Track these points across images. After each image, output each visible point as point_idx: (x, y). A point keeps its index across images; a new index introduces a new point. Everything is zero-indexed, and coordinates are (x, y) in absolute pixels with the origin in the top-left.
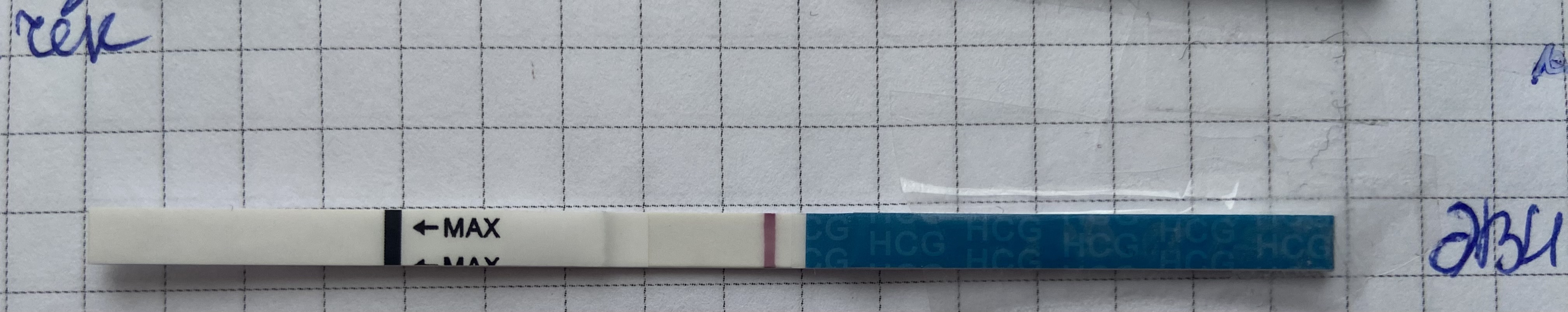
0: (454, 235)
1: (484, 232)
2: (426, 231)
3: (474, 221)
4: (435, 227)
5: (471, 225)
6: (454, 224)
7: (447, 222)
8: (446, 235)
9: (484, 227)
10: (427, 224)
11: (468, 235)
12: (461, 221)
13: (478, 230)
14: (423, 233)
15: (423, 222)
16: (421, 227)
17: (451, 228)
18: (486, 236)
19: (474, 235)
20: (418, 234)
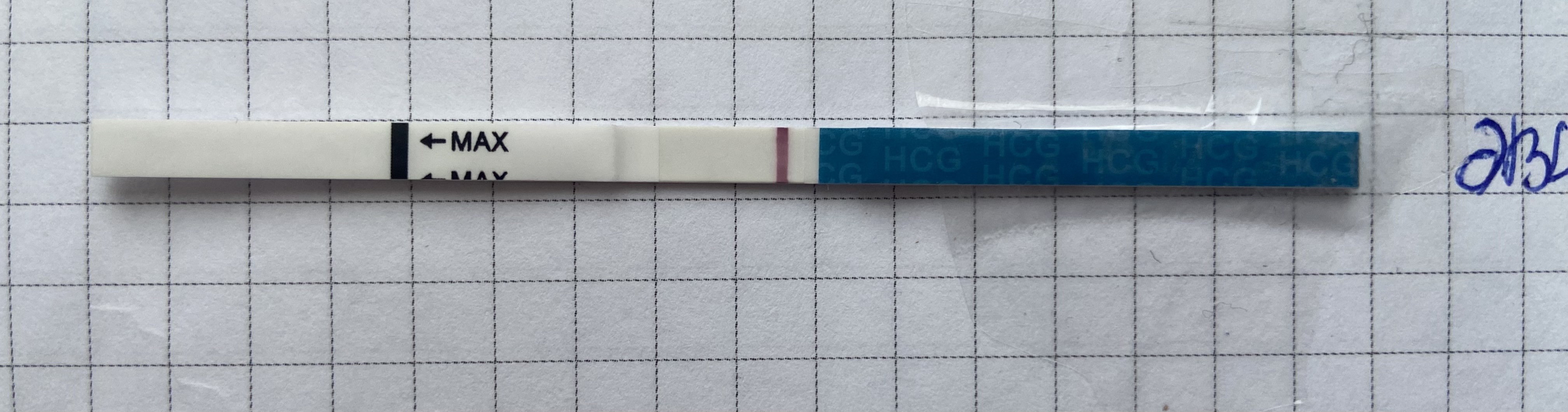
0: (462, 148)
1: (492, 146)
2: (434, 145)
3: (482, 135)
4: (443, 141)
5: (479, 139)
6: (462, 137)
7: (455, 135)
8: (454, 149)
9: (492, 141)
10: (434, 137)
11: (476, 149)
12: (468, 135)
13: (486, 144)
14: (430, 147)
15: (431, 135)
16: (428, 141)
17: (459, 142)
18: (494, 149)
19: (482, 149)
20: (426, 147)
